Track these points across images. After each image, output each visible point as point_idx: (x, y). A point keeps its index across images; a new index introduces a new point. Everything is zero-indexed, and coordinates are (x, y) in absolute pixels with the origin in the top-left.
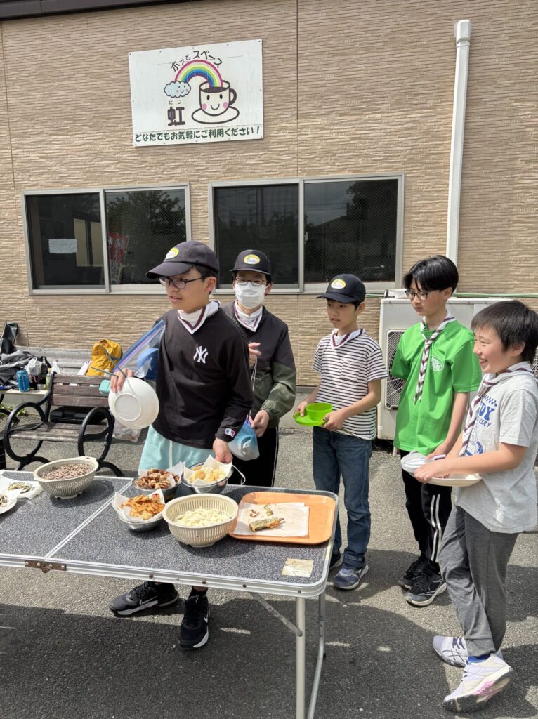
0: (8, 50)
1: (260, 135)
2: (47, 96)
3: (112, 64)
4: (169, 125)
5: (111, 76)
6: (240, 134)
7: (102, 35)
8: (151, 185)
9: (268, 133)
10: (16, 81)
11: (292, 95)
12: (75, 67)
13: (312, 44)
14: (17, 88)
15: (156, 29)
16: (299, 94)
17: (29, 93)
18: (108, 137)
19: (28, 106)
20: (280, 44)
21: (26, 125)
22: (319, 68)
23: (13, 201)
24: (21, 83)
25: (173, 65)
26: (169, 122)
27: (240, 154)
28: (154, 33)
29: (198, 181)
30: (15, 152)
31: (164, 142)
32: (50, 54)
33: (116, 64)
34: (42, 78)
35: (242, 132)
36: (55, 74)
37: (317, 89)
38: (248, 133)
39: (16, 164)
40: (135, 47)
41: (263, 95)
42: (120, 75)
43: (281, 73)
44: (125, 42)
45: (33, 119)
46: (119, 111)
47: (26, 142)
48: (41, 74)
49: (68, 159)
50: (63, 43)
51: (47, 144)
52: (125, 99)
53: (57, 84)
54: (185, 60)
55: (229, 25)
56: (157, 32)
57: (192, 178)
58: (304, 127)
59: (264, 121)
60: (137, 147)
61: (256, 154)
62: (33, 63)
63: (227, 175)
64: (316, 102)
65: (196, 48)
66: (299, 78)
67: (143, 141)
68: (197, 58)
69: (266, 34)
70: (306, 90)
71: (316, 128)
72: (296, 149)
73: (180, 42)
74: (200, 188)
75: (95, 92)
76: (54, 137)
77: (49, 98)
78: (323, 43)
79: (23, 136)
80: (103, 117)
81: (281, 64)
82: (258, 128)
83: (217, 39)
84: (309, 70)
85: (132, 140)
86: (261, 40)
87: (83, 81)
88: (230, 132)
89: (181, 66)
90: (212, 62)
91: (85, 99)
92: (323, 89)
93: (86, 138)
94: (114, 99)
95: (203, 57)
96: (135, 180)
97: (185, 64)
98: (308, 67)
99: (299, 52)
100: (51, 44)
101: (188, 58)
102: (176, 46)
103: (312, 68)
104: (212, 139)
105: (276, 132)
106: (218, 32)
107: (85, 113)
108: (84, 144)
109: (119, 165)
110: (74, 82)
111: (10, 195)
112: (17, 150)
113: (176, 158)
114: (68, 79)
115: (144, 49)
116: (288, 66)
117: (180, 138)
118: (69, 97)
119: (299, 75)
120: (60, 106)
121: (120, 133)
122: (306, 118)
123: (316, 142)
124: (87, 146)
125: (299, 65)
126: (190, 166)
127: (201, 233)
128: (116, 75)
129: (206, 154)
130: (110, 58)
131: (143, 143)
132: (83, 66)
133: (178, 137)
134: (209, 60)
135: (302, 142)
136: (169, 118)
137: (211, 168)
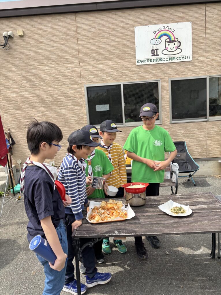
0: (79, 25)
1: (191, 59)
2: (97, 45)
3: (127, 31)
4: (152, 56)
5: (126, 36)
6: (182, 59)
7: (123, 19)
8: (144, 80)
9: (194, 58)
10: (83, 39)
11: (204, 43)
12: (110, 33)
13: (211, 24)
14: (83, 42)
15: (146, 17)
16: (207, 43)
17: (89, 44)
18: (124, 61)
19: (88, 49)
20: (198, 24)
21: (87, 57)
22: (214, 33)
23: (80, 90)
24: (84, 40)
25: (154, 32)
26: (152, 55)
27: (182, 67)
28: (146, 19)
29: (164, 78)
30: (81, 69)
31: (149, 63)
32: (99, 27)
33: (128, 31)
34: (95, 37)
35: (183, 58)
36: (101, 36)
37: (214, 41)
38: (186, 59)
39: (82, 74)
40: (138, 24)
41: (192, 43)
42: (130, 36)
43: (199, 35)
44: (133, 22)
45: (90, 55)
46: (130, 51)
47: (87, 64)
48: (94, 36)
49: (107, 71)
50: (104, 22)
51: (96, 65)
52: (132, 46)
53: (101, 40)
54: (159, 30)
55: (178, 16)
56: (147, 19)
57: (161, 77)
58: (209, 56)
59: (193, 53)
60: (137, 65)
61: (189, 67)
62: (91, 31)
63: (176, 75)
64: (214, 46)
65: (164, 25)
66: (206, 37)
67: (140, 62)
68: (164, 29)
69: (193, 20)
70: (209, 41)
71: (213, 56)
72: (205, 64)
73: (157, 23)
74: (165, 81)
75: (119, 43)
76: (100, 62)
77: (98, 46)
78: (216, 24)
79: (85, 62)
80: (123, 53)
81: (199, 31)
82: (190, 56)
83: (172, 21)
84: (211, 34)
85: (136, 62)
86: (191, 22)
87: (113, 39)
88: (178, 58)
89: (158, 32)
90: (171, 30)
91: (114, 46)
92: (216, 41)
93: (114, 62)
94: (128, 46)
95: (167, 29)
96: (137, 79)
97: (159, 31)
98: (210, 33)
99: (206, 27)
100: (98, 23)
101: (160, 29)
102: (155, 24)
103: (211, 33)
104: (171, 61)
105: (197, 58)
106: (173, 19)
107: (115, 52)
108: (114, 64)
109: (129, 73)
110: (109, 39)
111: (79, 87)
112: (82, 68)
113: (155, 69)
114: (107, 38)
115: (141, 25)
116: (202, 32)
117: (157, 61)
118: (107, 45)
119: (207, 35)
120: (103, 49)
121: (130, 60)
122: (209, 52)
123: (214, 61)
124: (115, 65)
125: (206, 32)
126: (160, 72)
127: (166, 99)
128: (129, 36)
129: (168, 67)
130: (126, 29)
131: (140, 64)
132: (114, 32)
133: (156, 61)
134: (170, 30)
135: (208, 61)
136: (152, 53)
137: (170, 73)
